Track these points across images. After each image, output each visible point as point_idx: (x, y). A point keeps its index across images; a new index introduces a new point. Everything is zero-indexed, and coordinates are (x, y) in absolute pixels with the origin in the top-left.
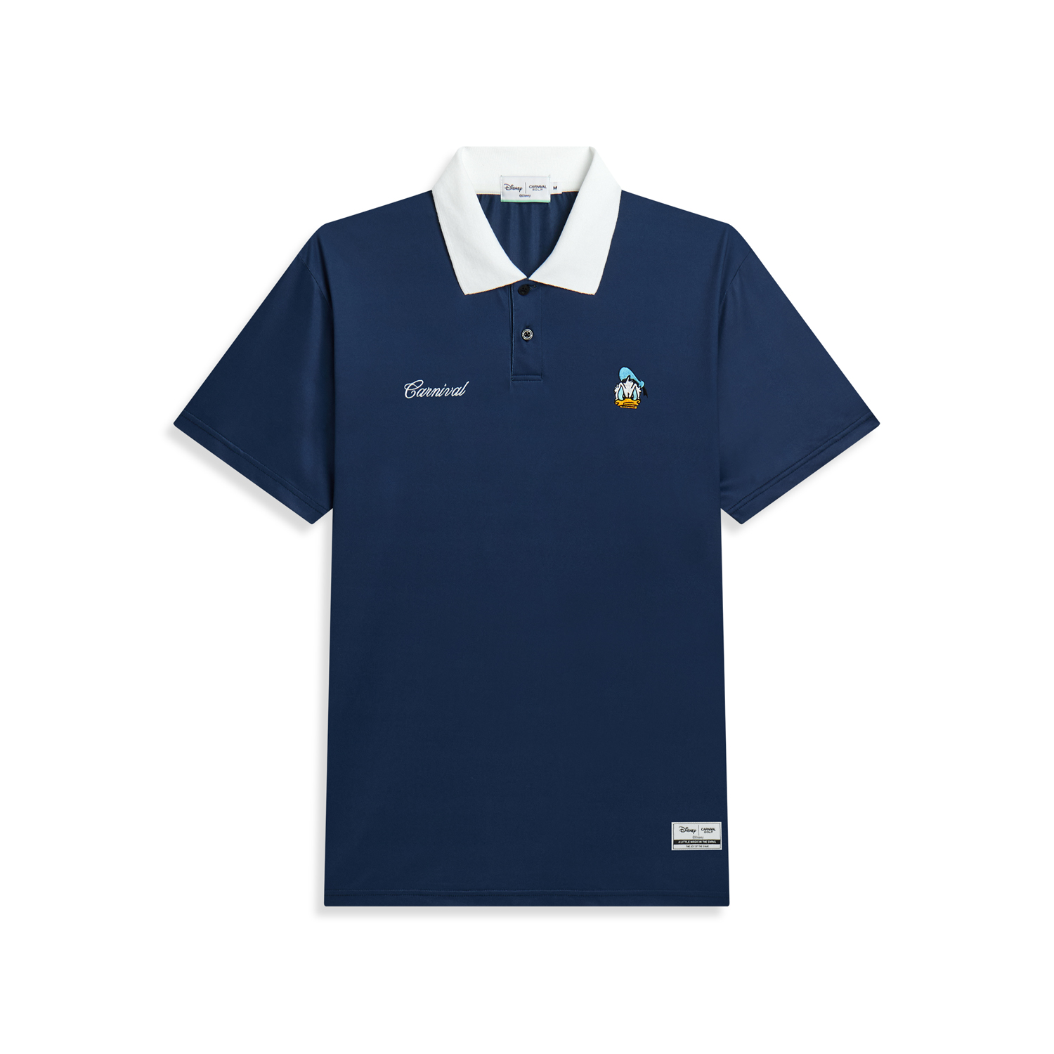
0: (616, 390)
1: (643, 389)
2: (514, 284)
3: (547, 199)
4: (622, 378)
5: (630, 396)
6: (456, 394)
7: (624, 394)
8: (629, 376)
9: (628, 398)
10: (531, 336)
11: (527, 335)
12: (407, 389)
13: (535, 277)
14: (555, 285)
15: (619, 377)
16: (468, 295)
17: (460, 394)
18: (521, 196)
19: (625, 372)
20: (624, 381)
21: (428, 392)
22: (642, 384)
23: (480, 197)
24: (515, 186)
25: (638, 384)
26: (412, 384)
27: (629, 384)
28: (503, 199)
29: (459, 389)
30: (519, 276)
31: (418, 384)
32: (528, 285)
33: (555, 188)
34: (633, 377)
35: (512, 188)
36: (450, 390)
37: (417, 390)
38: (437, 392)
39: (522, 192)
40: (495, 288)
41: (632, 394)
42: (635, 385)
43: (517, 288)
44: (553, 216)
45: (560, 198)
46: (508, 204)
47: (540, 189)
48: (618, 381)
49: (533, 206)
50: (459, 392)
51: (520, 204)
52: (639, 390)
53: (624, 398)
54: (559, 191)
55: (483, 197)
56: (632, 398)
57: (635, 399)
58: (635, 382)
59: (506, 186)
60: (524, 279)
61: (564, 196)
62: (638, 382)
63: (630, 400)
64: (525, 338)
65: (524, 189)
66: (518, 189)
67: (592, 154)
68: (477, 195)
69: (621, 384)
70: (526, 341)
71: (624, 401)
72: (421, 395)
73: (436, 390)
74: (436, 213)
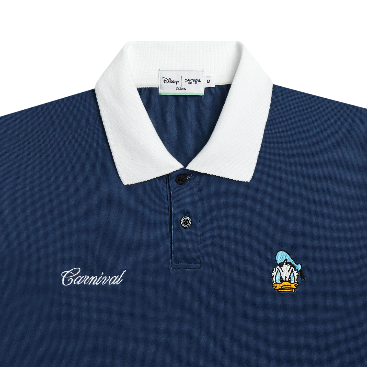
0: (274, 274)
1: (300, 272)
2: (171, 173)
3: (200, 92)
4: (279, 262)
5: (287, 279)
6: (113, 283)
7: (281, 278)
8: (286, 260)
9: (286, 281)
10: (190, 223)
11: (186, 222)
12: (64, 277)
13: (191, 166)
14: (211, 174)
15: (276, 261)
16: (128, 185)
17: (117, 283)
18: (177, 89)
19: (281, 256)
20: (281, 265)
21: (85, 280)
22: (299, 267)
23: (140, 90)
24: (172, 80)
25: (295, 267)
26: (69, 271)
27: (286, 267)
28: (162, 92)
29: (116, 278)
30: (177, 166)
31: (75, 272)
32: (185, 175)
33: (209, 82)
34: (290, 260)
35: (170, 81)
36: (108, 278)
37: (74, 278)
38: (95, 281)
39: (179, 85)
40: (153, 177)
41: (290, 278)
42: (292, 268)
43: (174, 177)
44: (208, 108)
45: (213, 91)
46: (166, 97)
47: (194, 82)
48: (275, 265)
49: (188, 99)
50: (116, 281)
51: (177, 97)
52: (295, 273)
53: (282, 281)
54: (212, 85)
55: (143, 91)
56: (289, 281)
57: (292, 282)
58: (291, 265)
59: (164, 79)
60: (181, 169)
61: (217, 89)
62: (295, 265)
63: (287, 283)
64: (184, 225)
65: (180, 82)
66: (174, 82)
67: (239, 49)
68: (137, 88)
69: (278, 267)
70: (185, 228)
71: (281, 285)
72: (78, 283)
73: (93, 278)
74: (98, 107)
